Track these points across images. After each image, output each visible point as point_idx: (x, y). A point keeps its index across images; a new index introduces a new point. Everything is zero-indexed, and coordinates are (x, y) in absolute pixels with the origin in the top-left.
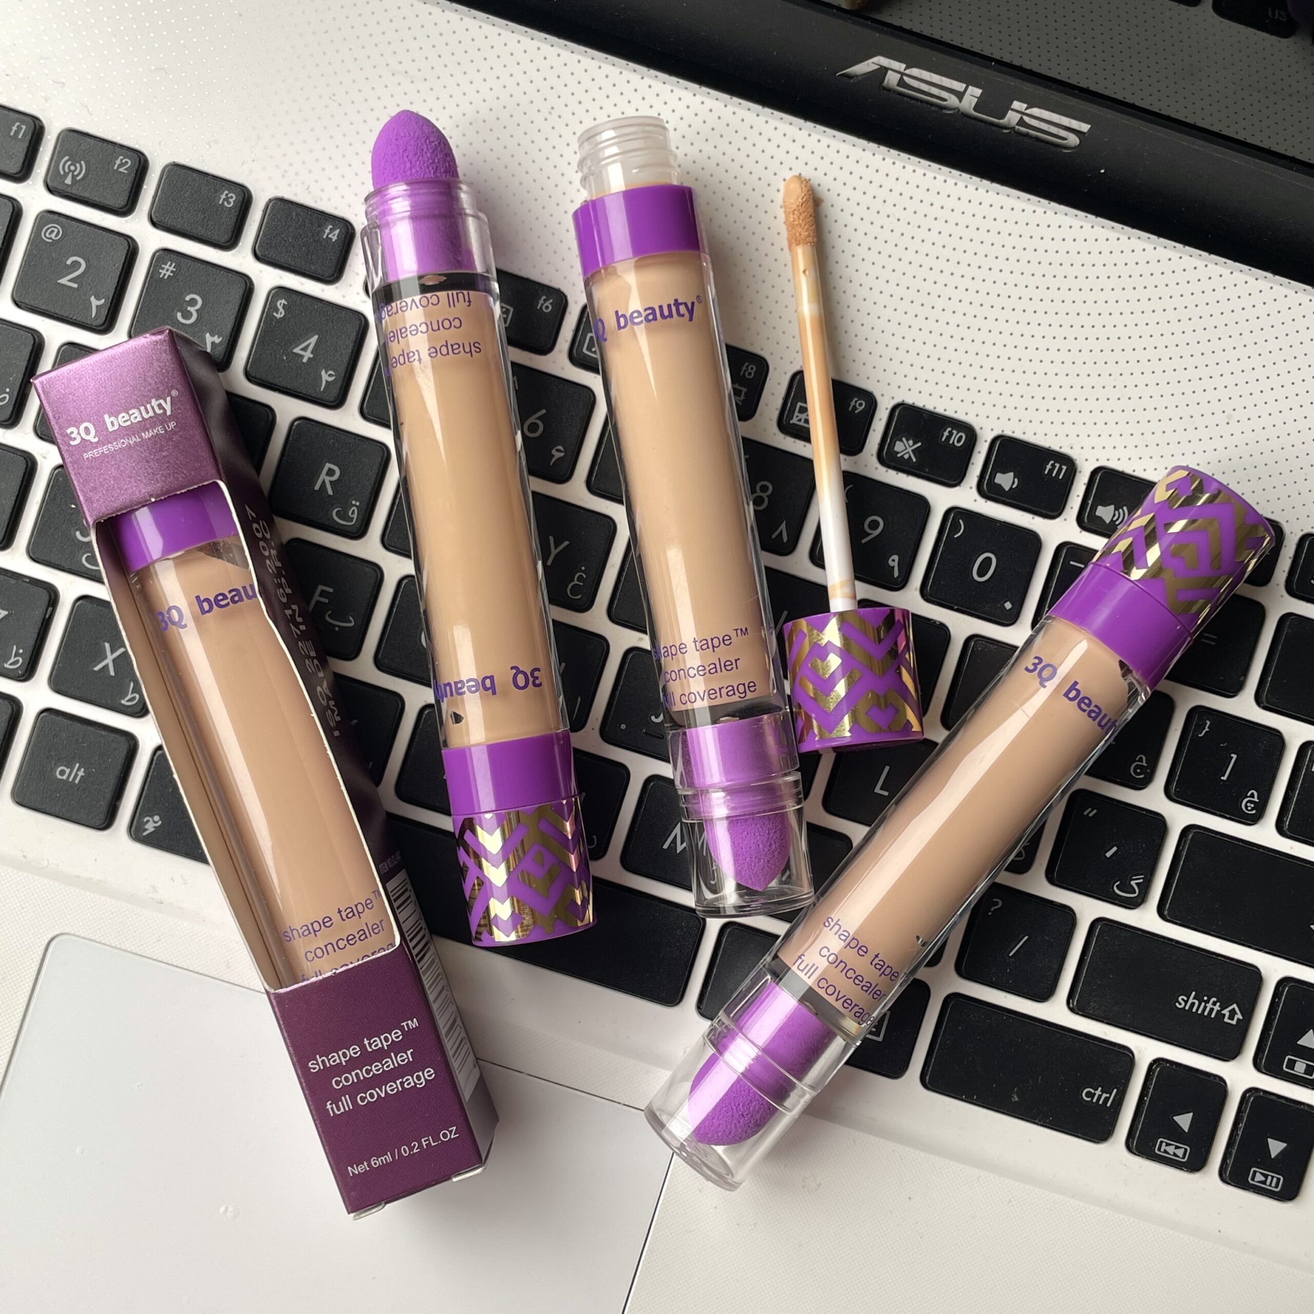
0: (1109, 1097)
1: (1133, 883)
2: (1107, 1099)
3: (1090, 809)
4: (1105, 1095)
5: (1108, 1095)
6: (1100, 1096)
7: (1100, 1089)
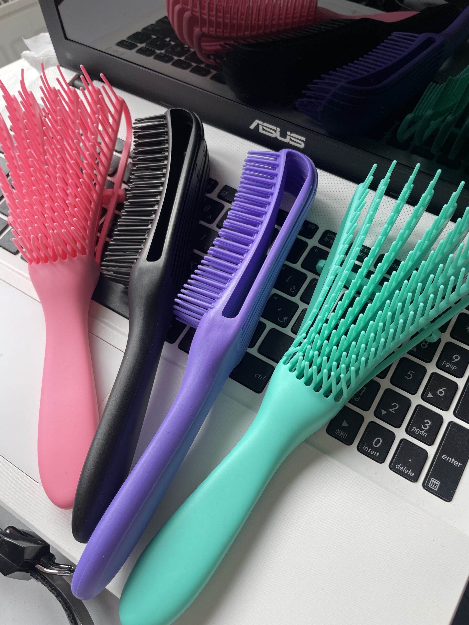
0: (263, 378)
1: (284, 319)
2: (262, 378)
3: (276, 297)
4: (262, 377)
5: (263, 377)
6: (260, 377)
7: (261, 375)
